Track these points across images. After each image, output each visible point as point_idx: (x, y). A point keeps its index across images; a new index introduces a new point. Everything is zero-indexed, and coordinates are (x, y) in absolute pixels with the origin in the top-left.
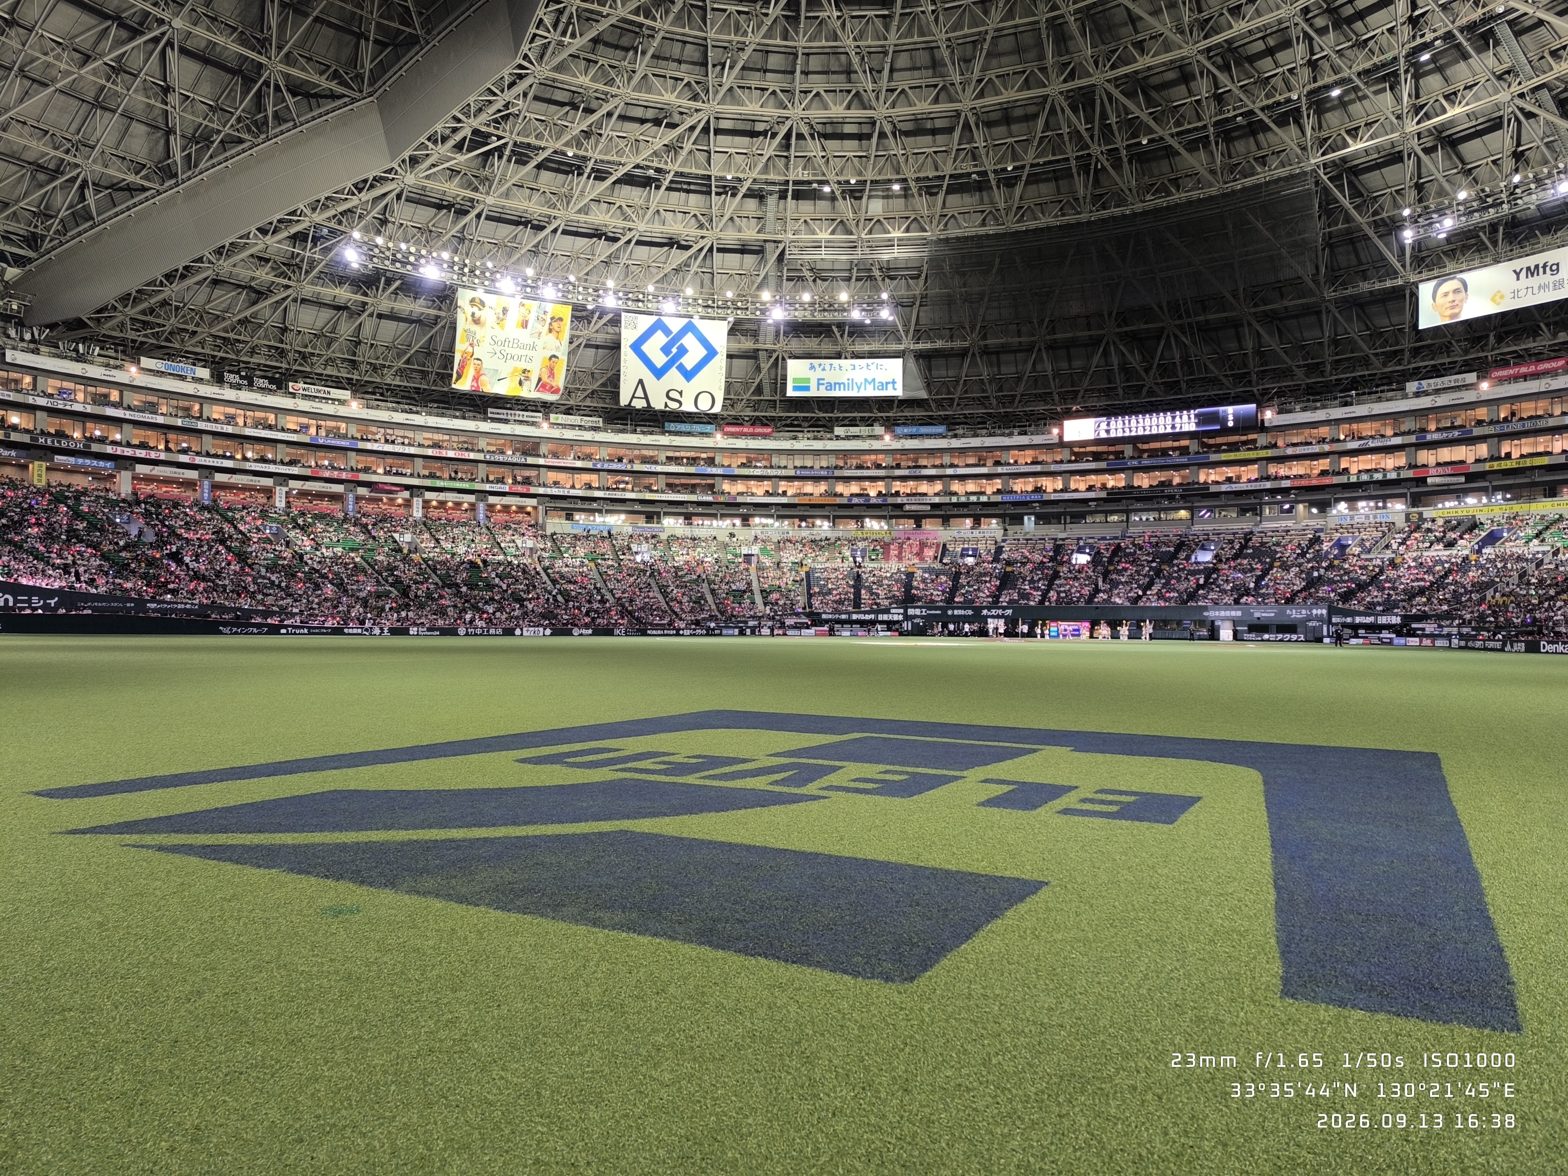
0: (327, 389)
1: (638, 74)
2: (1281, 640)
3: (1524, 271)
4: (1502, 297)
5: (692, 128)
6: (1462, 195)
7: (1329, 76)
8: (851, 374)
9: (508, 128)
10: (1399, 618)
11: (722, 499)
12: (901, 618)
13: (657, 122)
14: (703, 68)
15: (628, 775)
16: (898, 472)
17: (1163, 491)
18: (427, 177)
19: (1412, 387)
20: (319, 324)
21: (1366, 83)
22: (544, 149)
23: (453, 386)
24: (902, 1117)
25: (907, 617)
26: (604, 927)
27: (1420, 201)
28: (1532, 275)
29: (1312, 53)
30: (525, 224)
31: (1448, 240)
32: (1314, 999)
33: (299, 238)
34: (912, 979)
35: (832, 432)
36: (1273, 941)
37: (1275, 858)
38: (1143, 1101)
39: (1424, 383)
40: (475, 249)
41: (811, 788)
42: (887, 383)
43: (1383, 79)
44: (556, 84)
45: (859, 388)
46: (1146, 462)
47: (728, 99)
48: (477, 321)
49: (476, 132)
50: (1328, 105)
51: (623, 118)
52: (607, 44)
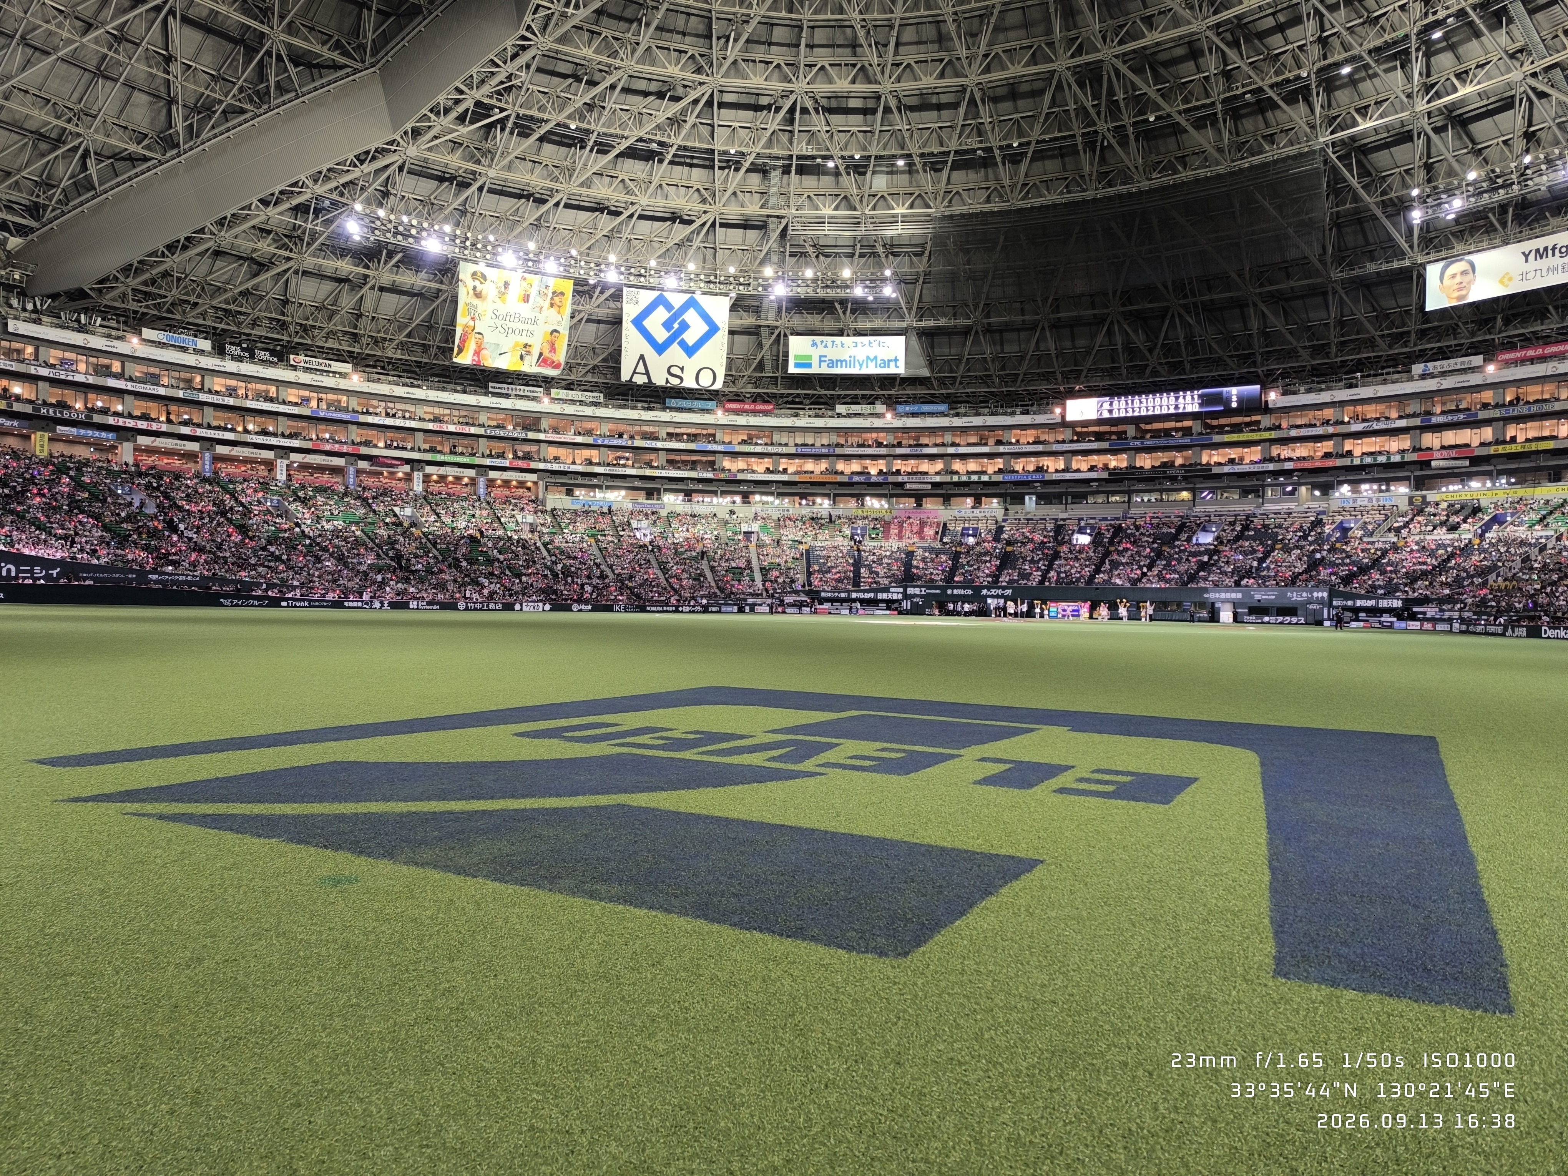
0: (328, 362)
1: (641, 46)
2: (1281, 623)
3: (1533, 253)
4: (1510, 279)
5: (696, 102)
6: (1472, 176)
7: (1339, 53)
8: (853, 352)
9: (510, 100)
10: (1400, 602)
11: (722, 476)
12: (900, 596)
13: (661, 95)
14: (708, 41)
15: (626, 750)
16: (899, 451)
17: (1165, 472)
18: (430, 149)
19: (1417, 369)
20: (321, 296)
21: (1376, 61)
22: (546, 121)
23: (455, 360)
24: (894, 1090)
25: (906, 596)
26: (601, 900)
27: (1429, 181)
28: (1541, 257)
29: (1323, 30)
30: (528, 197)
31: (1457, 221)
32: (1306, 979)
33: (301, 210)
34: (906, 954)
35: (834, 409)
36: (1267, 921)
37: (1270, 839)
38: (1134, 1077)
39: (1430, 365)
40: (477, 222)
41: (808, 765)
42: (889, 361)
43: (1394, 57)
44: (559, 56)
45: (861, 366)
46: (1148, 443)
47: (732, 72)
48: (478, 295)
49: (478, 104)
50: (1338, 83)
51: (626, 90)
52: (611, 16)
